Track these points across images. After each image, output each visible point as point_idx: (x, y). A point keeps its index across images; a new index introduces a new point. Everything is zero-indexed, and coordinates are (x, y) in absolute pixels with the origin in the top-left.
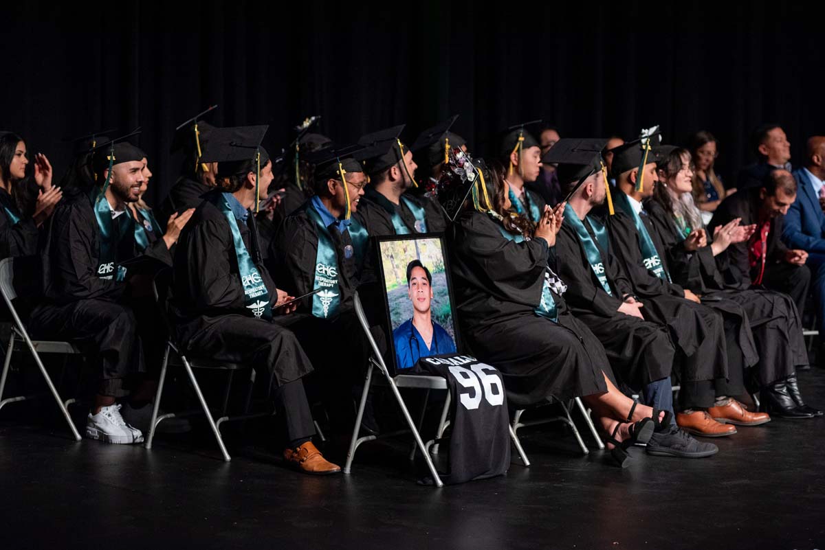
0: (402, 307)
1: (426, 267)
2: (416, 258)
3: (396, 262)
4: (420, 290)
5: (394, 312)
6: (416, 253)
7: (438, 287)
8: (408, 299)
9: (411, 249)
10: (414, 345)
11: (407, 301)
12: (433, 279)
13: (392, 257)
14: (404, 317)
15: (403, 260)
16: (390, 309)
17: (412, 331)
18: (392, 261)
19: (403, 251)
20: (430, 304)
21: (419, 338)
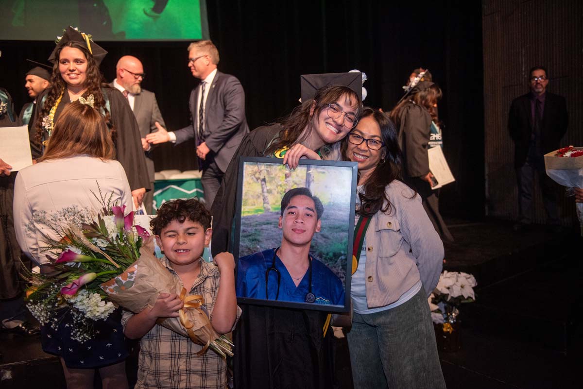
0: (264, 235)
1: (318, 197)
2: (303, 186)
3: (269, 186)
4: (300, 221)
5: (251, 238)
6: (305, 181)
9: (297, 176)
10: (272, 277)
11: (274, 229)
13: (264, 180)
14: (263, 246)
15: (281, 186)
17: (274, 263)
18: (262, 185)
19: (284, 176)
20: (312, 237)
21: (281, 270)
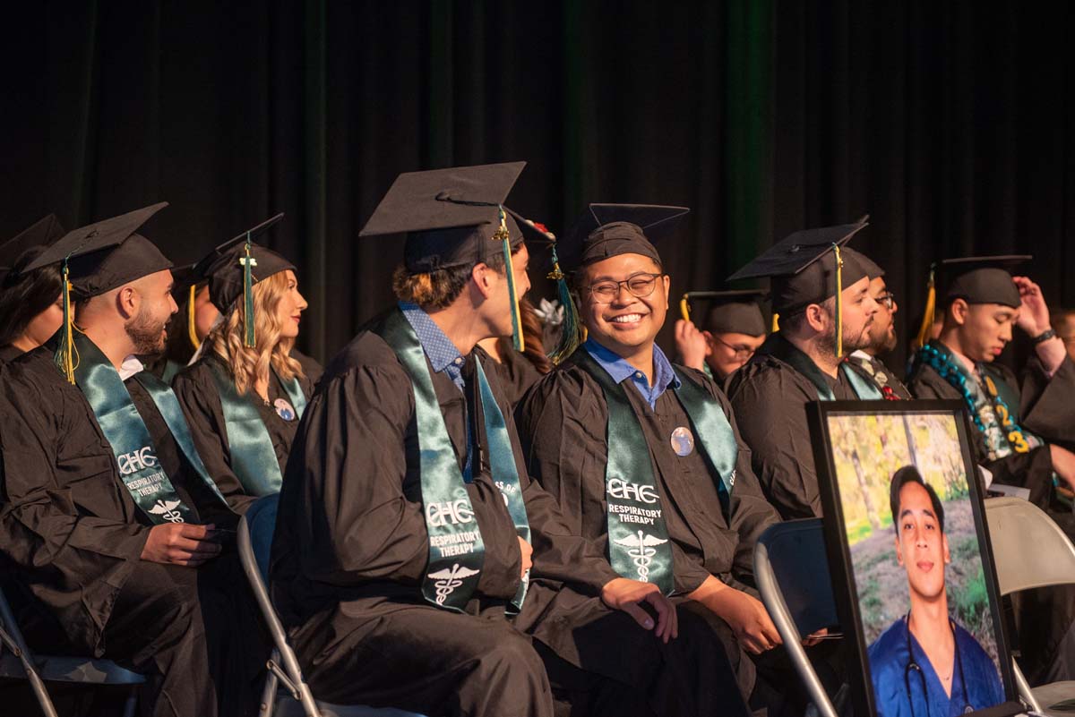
1: (931, 483)
2: (907, 462)
3: (866, 469)
4: (922, 543)
5: (867, 599)
6: (906, 449)
7: (958, 533)
8: (896, 564)
9: (896, 439)
10: (915, 686)
11: (894, 570)
12: (946, 514)
13: (855, 455)
14: (890, 613)
15: (880, 465)
16: (860, 590)
17: (910, 649)
18: (856, 467)
19: (880, 443)
20: (944, 575)
21: (924, 667)
